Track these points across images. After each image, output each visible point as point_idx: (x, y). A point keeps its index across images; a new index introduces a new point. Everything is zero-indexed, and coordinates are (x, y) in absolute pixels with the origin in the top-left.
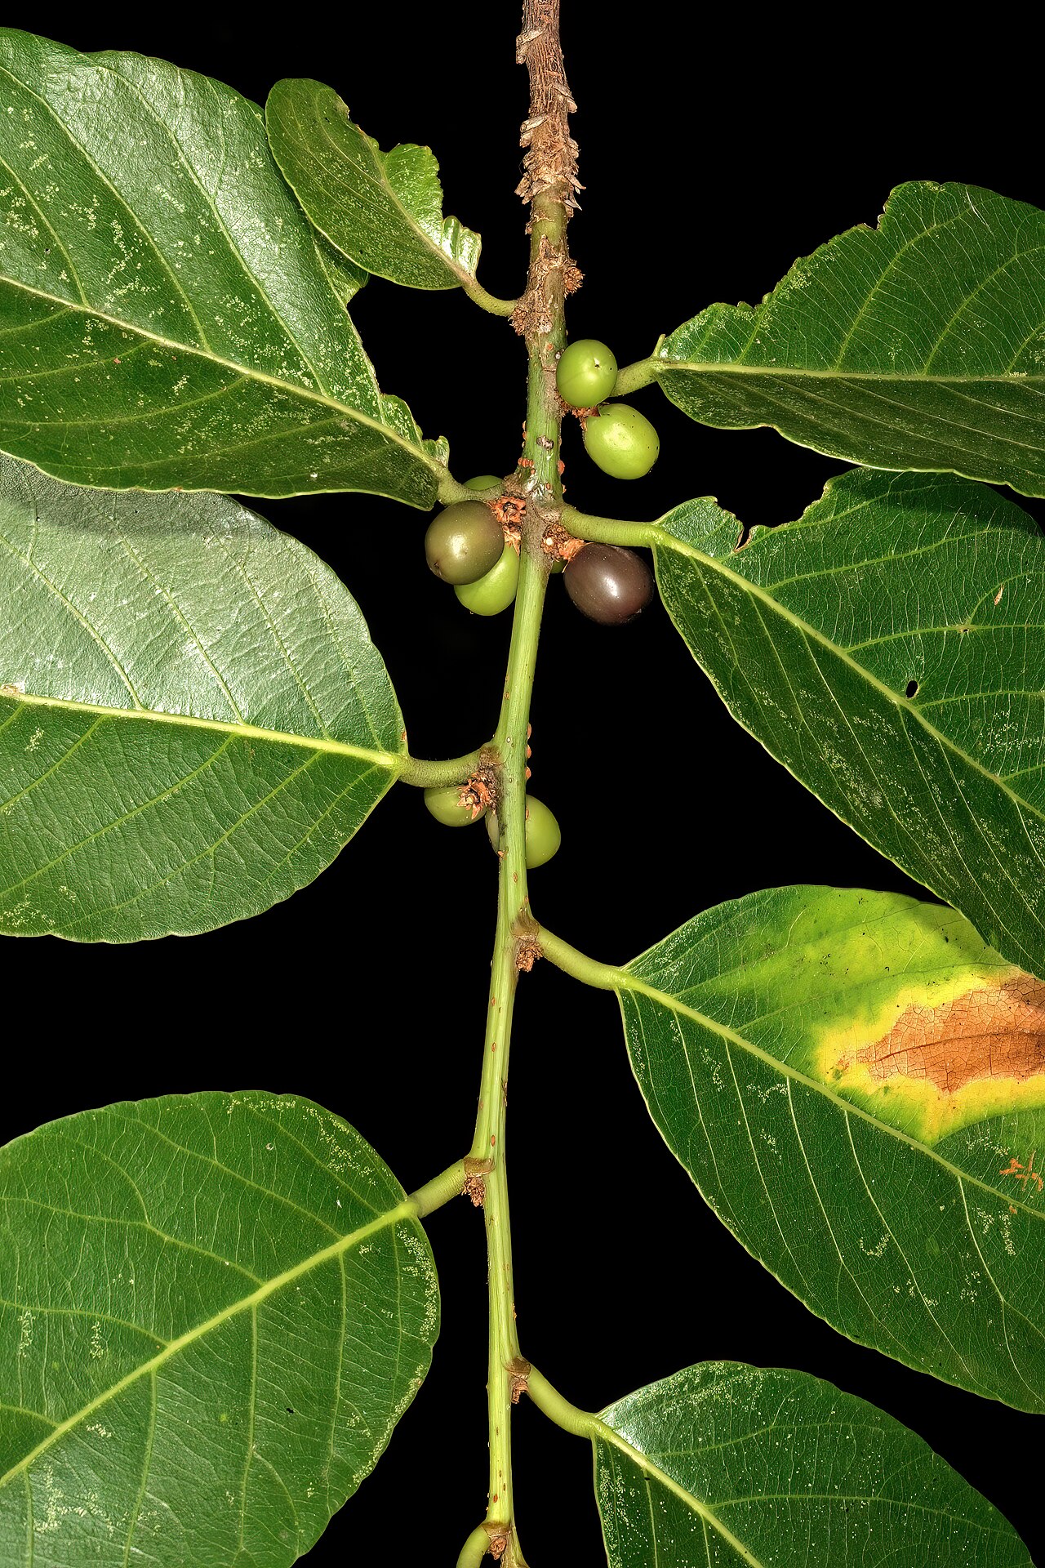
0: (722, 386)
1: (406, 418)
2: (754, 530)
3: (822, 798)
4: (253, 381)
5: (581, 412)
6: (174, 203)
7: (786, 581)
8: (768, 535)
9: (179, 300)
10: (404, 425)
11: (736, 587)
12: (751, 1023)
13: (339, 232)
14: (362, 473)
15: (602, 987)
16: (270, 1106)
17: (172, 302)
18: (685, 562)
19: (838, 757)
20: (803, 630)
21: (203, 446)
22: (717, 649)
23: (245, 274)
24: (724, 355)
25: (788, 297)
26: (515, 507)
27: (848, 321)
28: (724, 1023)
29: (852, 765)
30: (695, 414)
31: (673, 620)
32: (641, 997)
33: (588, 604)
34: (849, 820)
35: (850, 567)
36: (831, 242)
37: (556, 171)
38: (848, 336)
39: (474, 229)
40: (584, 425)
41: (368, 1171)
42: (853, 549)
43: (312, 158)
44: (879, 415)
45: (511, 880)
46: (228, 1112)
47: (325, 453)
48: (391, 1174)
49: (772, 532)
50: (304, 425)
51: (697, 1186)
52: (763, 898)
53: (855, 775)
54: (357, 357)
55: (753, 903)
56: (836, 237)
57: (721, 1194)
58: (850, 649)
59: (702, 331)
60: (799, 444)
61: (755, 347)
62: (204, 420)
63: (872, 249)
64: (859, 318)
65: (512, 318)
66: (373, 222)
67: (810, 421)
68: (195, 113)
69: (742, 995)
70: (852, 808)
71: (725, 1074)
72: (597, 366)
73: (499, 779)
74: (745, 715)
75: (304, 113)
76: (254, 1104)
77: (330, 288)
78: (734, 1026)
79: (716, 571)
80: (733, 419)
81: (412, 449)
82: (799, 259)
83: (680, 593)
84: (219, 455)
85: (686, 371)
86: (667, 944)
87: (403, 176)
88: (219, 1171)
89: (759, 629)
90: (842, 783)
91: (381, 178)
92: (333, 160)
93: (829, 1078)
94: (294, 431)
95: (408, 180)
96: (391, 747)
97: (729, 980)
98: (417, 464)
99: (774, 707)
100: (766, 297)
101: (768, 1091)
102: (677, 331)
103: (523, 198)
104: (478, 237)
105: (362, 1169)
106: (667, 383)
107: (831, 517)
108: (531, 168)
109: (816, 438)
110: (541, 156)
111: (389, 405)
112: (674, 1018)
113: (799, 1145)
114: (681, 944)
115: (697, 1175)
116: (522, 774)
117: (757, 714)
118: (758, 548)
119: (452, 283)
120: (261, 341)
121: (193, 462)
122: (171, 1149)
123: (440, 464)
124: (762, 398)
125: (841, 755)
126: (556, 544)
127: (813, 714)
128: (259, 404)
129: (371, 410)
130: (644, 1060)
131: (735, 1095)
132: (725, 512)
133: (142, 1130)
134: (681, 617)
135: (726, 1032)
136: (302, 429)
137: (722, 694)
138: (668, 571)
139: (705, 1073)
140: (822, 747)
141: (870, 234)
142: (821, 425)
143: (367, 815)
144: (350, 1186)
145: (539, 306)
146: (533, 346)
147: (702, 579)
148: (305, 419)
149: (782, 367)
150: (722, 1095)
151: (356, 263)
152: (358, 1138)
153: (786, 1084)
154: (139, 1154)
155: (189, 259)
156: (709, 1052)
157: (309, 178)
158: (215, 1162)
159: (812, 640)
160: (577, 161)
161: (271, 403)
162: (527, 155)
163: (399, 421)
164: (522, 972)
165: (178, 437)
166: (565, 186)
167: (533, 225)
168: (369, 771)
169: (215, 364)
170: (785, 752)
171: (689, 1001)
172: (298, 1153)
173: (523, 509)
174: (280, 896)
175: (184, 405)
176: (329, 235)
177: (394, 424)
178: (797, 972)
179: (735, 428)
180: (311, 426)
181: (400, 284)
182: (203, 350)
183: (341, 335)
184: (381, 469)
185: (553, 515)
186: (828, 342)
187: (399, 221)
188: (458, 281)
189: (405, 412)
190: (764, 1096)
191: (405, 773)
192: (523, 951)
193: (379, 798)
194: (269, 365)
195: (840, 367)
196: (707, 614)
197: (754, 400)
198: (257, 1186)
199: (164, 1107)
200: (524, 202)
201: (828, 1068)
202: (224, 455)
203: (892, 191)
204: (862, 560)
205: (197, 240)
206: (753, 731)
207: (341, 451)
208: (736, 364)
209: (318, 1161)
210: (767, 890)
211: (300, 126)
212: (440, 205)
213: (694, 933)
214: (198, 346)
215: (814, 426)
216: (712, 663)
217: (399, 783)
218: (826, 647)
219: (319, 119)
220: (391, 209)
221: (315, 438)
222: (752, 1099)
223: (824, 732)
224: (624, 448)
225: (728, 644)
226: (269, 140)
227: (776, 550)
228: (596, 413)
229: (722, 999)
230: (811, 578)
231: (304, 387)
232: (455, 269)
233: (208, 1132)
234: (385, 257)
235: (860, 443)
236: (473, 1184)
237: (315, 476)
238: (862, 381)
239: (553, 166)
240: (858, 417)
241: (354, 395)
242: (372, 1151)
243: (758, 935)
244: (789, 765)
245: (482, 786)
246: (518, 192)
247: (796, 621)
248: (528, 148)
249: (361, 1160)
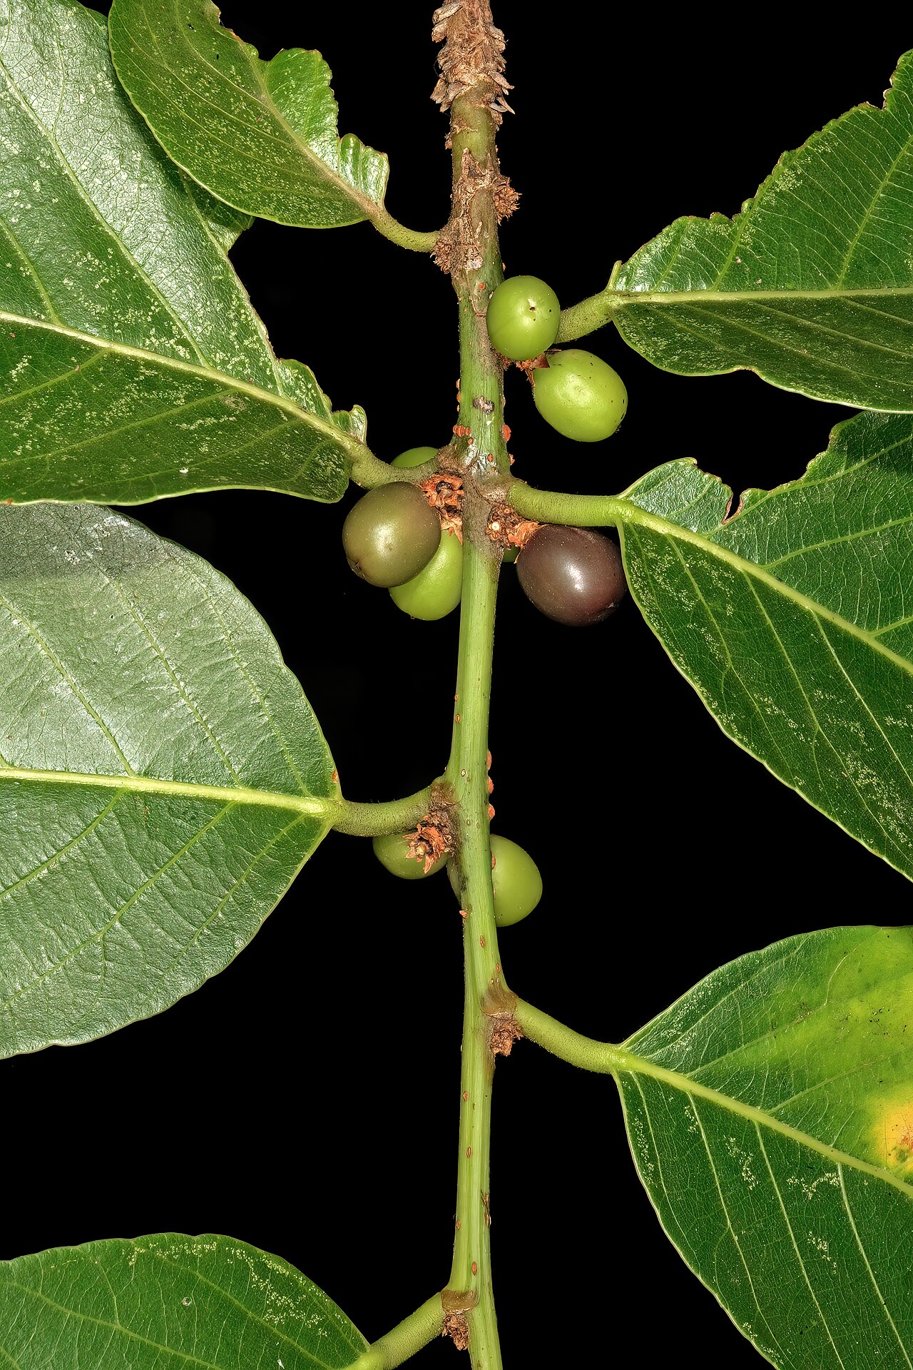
0: (693, 320)
1: (310, 386)
2: (746, 495)
3: (845, 825)
4: (113, 355)
5: (526, 364)
6: (5, 143)
7: (790, 555)
8: (764, 500)
9: (17, 262)
10: (307, 395)
11: (727, 567)
12: (788, 1102)
13: (204, 165)
14: (249, 461)
15: (596, 1070)
16: (184, 1250)
17: (9, 265)
18: (660, 540)
19: (867, 770)
20: (817, 614)
21: (45, 444)
22: (704, 649)
23: (99, 224)
24: (695, 280)
25: (774, 203)
26: (451, 488)
27: (851, 225)
28: (753, 1104)
29: (884, 778)
30: (658, 359)
31: (645, 618)
32: (647, 1080)
33: (546, 600)
34: (882, 851)
35: (870, 531)
36: (825, 129)
37: (476, 67)
38: (852, 244)
39: (379, 148)
40: (531, 378)
41: (316, 1319)
42: (874, 507)
43: (172, 76)
44: (890, 341)
45: (477, 945)
46: (130, 1264)
47: (203, 440)
48: (347, 1321)
49: (768, 496)
50: (177, 406)
51: (728, 1312)
52: (792, 947)
53: (889, 792)
54: (243, 316)
55: (779, 954)
56: (831, 123)
57: (760, 1318)
58: (879, 631)
59: (667, 253)
60: (785, 388)
61: (736, 268)
62: (50, 411)
63: (878, 133)
64: (865, 220)
65: (434, 254)
66: (249, 149)
67: (801, 358)
68: (24, 30)
69: (773, 1069)
70: (886, 834)
71: (757, 1166)
72: (533, 308)
73: (456, 821)
74: (742, 730)
75: (160, 20)
76: (164, 1251)
77: (205, 234)
78: (767, 1106)
79: (700, 550)
80: (703, 363)
81: (318, 424)
82: (785, 154)
83: (655, 581)
84: (66, 453)
85: (649, 304)
86: (674, 1013)
87: (287, 89)
88: (123, 1338)
89: (759, 619)
90: (873, 804)
91: (260, 93)
92: (198, 77)
93: (892, 1161)
94: (164, 415)
95: (294, 93)
96: (320, 791)
97: (756, 1051)
98: (324, 444)
99: (779, 716)
100: (746, 205)
101: (815, 1184)
102: (635, 255)
103: (440, 105)
104: (385, 157)
105: (309, 1317)
106: (624, 322)
107: (841, 473)
108: (445, 68)
109: (806, 379)
110: (457, 52)
111: (285, 371)
112: (688, 1103)
113: (858, 1247)
114: (692, 1012)
115: (727, 1297)
116: (483, 814)
117: (758, 726)
118: (752, 518)
119: (353, 217)
120: (124, 305)
121: (31, 465)
122: (58, 1316)
123: (356, 440)
124: (743, 332)
125: (870, 767)
126: (504, 528)
127: (832, 719)
128: (120, 385)
129: (266, 380)
130: (652, 1159)
131: (773, 1192)
132: (707, 476)
133: (20, 1295)
134: (656, 612)
135: (756, 1115)
136: (175, 411)
137: (711, 706)
138: (639, 555)
139: (733, 1168)
140: (844, 761)
141: (875, 115)
142: (815, 361)
143: (292, 879)
144: (294, 1340)
145: (465, 237)
146: (461, 287)
147: (683, 562)
148: (179, 399)
149: (769, 289)
150: (756, 1194)
151: (227, 203)
152: (302, 1279)
153: (837, 1173)
154: (19, 1326)
155: (28, 210)
156: (736, 1142)
157: (166, 101)
158: (117, 1326)
159: (828, 626)
160: (504, 54)
161: (137, 382)
162: (441, 52)
163: (302, 392)
164: (499, 1057)
165: (15, 434)
166: (489, 87)
167: (453, 137)
168: (294, 823)
169: (64, 337)
170: (794, 772)
171: (707, 1081)
172: (224, 1305)
173: (461, 488)
174: (188, 985)
175: (24, 393)
176: (192, 171)
177: (295, 395)
178: (841, 1035)
179: (705, 374)
180: (187, 407)
181: (285, 224)
182: (49, 322)
183: (222, 289)
184: (275, 455)
185: (497, 494)
186: (828, 253)
187: (284, 145)
188: (362, 214)
189: (308, 379)
190: (810, 1191)
191: (340, 821)
192: (498, 1032)
193: (307, 856)
194: (132, 333)
195: (844, 283)
196: (690, 606)
197: (733, 338)
198: (173, 1352)
199: (47, 1263)
200: (443, 109)
201: (890, 1147)
202: (72, 453)
203: (901, 60)
204: (886, 521)
205: (37, 186)
206: (753, 750)
207: (223, 435)
208: (711, 291)
209: (250, 1314)
210: (795, 937)
211: (154, 37)
212: (335, 122)
213: (708, 996)
214: (43, 317)
215: (805, 363)
216: (697, 666)
217: (333, 834)
218: (847, 633)
219: (180, 26)
220: (273, 131)
221: (190, 422)
222: (793, 1195)
223: (846, 740)
224: (582, 404)
225: (718, 641)
226: (113, 59)
227: (774, 518)
228: (545, 364)
229: (747, 1076)
230: (822, 549)
231: (180, 359)
232: (358, 199)
233: (105, 1290)
234: (265, 192)
235: (864, 379)
236: (453, 1323)
237: (186, 471)
238: (872, 299)
239: (473, 63)
240: (863, 346)
241: (242, 363)
242: (321, 1294)
243: (788, 992)
244: (801, 788)
245: (433, 832)
246: (434, 97)
247: (806, 604)
248: (444, 42)
249: (308, 1307)
